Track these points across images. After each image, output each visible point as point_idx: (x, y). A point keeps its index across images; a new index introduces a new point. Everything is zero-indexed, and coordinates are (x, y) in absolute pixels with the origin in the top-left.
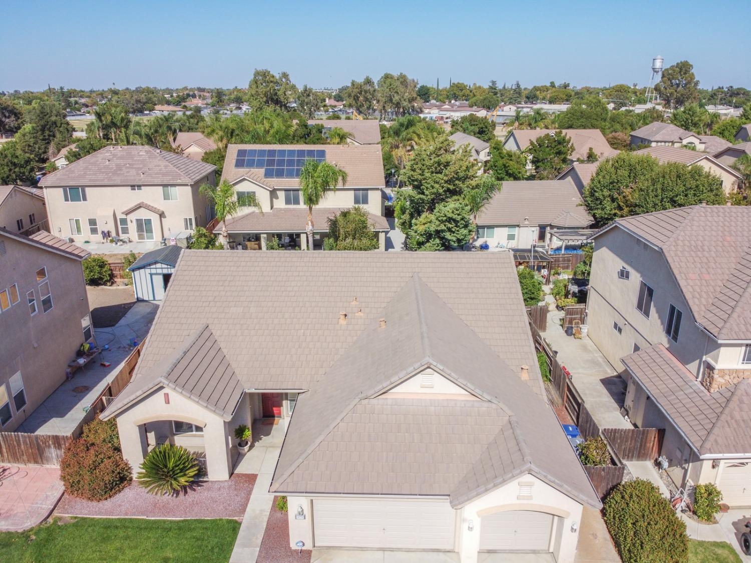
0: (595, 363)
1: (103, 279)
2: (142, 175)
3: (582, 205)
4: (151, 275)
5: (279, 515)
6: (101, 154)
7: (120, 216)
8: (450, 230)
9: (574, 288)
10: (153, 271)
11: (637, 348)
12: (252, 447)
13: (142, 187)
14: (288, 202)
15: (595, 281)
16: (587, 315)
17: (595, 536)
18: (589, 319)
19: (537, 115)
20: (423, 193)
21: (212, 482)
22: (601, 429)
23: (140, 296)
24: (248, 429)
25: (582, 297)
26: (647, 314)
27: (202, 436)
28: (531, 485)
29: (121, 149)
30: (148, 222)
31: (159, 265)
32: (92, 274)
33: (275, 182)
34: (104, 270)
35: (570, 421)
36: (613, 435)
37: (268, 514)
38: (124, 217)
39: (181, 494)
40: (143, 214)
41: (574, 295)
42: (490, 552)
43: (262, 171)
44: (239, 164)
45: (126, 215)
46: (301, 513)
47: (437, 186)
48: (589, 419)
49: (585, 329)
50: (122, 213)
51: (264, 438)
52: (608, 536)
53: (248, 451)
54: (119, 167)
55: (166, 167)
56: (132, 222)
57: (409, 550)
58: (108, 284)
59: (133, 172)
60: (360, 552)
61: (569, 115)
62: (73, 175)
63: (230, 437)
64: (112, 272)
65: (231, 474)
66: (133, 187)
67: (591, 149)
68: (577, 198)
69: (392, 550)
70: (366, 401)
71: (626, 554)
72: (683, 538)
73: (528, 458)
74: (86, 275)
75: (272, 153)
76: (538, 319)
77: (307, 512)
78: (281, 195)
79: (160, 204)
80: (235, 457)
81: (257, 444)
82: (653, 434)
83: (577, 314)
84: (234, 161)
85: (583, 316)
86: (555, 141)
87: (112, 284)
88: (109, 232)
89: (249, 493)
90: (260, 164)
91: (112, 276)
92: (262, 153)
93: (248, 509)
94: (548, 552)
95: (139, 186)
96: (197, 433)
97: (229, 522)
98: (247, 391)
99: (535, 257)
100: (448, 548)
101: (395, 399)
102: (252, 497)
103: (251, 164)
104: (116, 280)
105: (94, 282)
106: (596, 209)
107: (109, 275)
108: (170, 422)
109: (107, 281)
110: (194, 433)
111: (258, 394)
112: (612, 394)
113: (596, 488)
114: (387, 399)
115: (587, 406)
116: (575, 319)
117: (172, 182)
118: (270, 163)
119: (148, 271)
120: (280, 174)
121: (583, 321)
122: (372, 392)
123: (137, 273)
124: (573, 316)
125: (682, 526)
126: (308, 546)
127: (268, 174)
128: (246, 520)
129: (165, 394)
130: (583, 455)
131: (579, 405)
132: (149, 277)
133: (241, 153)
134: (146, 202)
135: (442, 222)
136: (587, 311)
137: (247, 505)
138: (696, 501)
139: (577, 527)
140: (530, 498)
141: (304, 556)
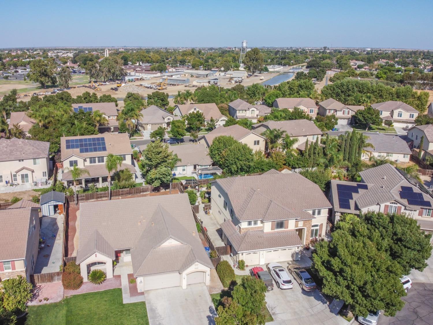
0: (214, 224)
2: (23, 154)
3: (208, 155)
4: (49, 206)
5: (131, 285)
6: (1, 144)
7: (13, 173)
10: (50, 204)
11: (225, 220)
14: (91, 162)
15: (213, 196)
17: (215, 277)
18: (212, 208)
22: (215, 247)
23: (44, 214)
28: (198, 265)
31: (52, 202)
35: (207, 246)
36: (218, 249)
37: (128, 285)
39: (101, 284)
41: (207, 198)
42: (189, 285)
43: (78, 150)
44: (68, 147)
45: (17, 173)
46: (141, 282)
48: (212, 244)
49: (211, 211)
50: (15, 172)
51: (118, 264)
52: (218, 277)
53: (115, 269)
54: (11, 151)
55: (33, 149)
56: (19, 176)
57: (169, 288)
65: (113, 276)
66: (20, 160)
67: (212, 118)
68: (206, 152)
69: (165, 288)
72: (234, 274)
73: (196, 258)
75: (81, 140)
76: (196, 210)
78: (88, 160)
79: (32, 167)
82: (229, 247)
83: (208, 206)
84: (65, 146)
89: (120, 280)
90: (77, 147)
92: (77, 141)
93: (122, 284)
94: (203, 283)
95: (23, 160)
97: (119, 288)
98: (115, 250)
99: (194, 183)
100: (179, 285)
102: (122, 281)
103: (73, 147)
112: (219, 234)
113: (214, 265)
115: (211, 240)
117: (38, 157)
118: (81, 145)
119: (47, 204)
120: (87, 151)
121: (210, 208)
123: (43, 206)
125: (233, 271)
126: (143, 291)
127: (82, 151)
128: (122, 287)
130: (211, 257)
131: (209, 240)
133: (68, 141)
136: (211, 205)
139: (209, 274)
140: (198, 268)
141: (142, 293)
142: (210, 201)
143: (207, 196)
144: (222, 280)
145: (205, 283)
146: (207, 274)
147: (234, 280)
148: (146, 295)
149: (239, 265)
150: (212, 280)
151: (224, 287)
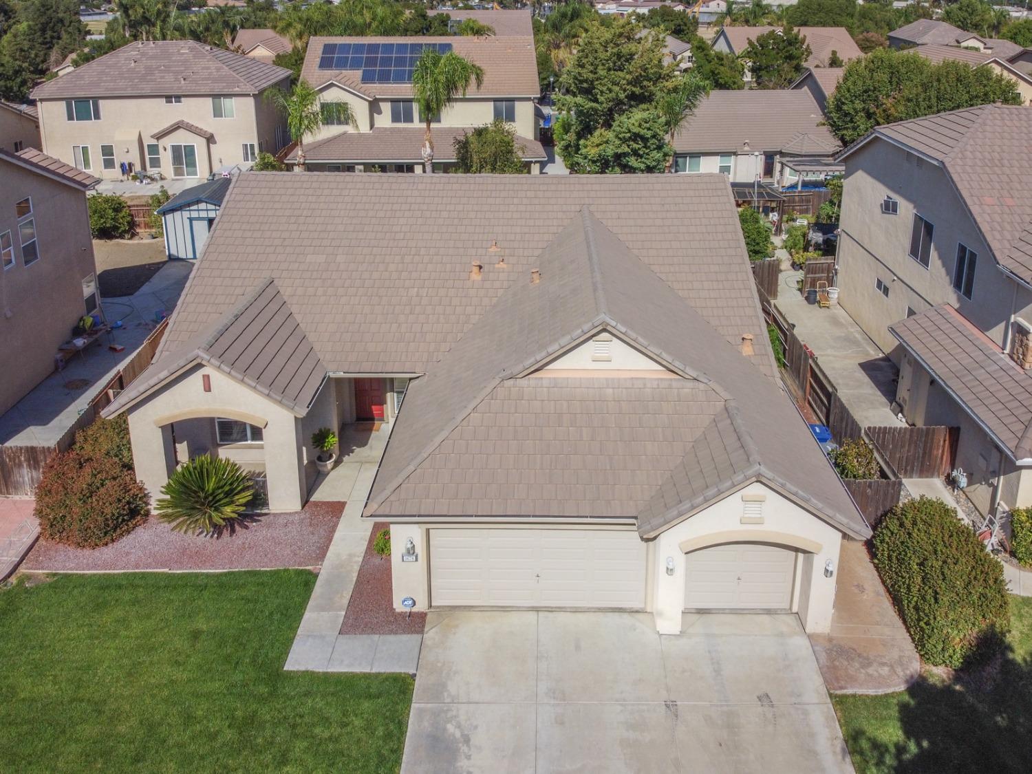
0: (850, 341)
1: (118, 228)
2: (183, 82)
3: (824, 124)
4: (191, 220)
5: (377, 561)
6: (125, 52)
7: (148, 141)
8: (635, 153)
9: (817, 237)
10: (195, 215)
11: (912, 313)
12: (337, 463)
13: (183, 99)
14: (396, 118)
16: (836, 273)
17: (862, 589)
18: (840, 277)
19: (757, 9)
20: (596, 101)
21: (275, 515)
22: (863, 426)
23: (174, 252)
24: (333, 433)
25: (829, 248)
26: (925, 261)
27: (261, 447)
28: (761, 500)
29: (153, 45)
30: (190, 150)
31: (202, 206)
32: (102, 221)
33: (378, 90)
34: (121, 215)
35: (816, 420)
37: (361, 559)
38: (154, 142)
39: (226, 533)
40: (182, 138)
42: (701, 612)
43: (358, 74)
44: (325, 63)
45: (158, 139)
46: (411, 551)
47: (616, 88)
48: (844, 414)
49: (835, 293)
50: (152, 137)
51: (357, 450)
52: (881, 589)
53: (332, 469)
54: (150, 71)
55: (218, 69)
56: (165, 150)
57: (576, 610)
58: (126, 236)
59: (169, 78)
60: (502, 613)
61: (802, 8)
62: (83, 82)
63: (304, 449)
64: (132, 219)
65: (305, 502)
66: (169, 98)
67: (835, 54)
68: (817, 116)
69: (550, 610)
70: (511, 382)
71: (911, 614)
74: (94, 222)
75: (373, 48)
76: (767, 280)
77: (420, 550)
78: (386, 108)
79: (209, 124)
80: (311, 478)
81: (346, 458)
82: (942, 435)
83: (822, 273)
84: (318, 60)
85: (831, 275)
86: (784, 41)
87: (133, 236)
88: (130, 165)
89: (333, 530)
90: (355, 64)
91: (132, 225)
92: (358, 48)
93: (329, 554)
94: (789, 612)
95: (178, 98)
96: (253, 443)
97: (299, 573)
98: (332, 375)
99: (761, 195)
100: (637, 605)
101: (555, 378)
102: (337, 535)
103: (342, 64)
104: (138, 230)
105: (106, 233)
106: (845, 128)
107: (128, 222)
108: (212, 420)
109: (125, 232)
110: (249, 442)
111: (350, 379)
112: (878, 384)
114: (542, 378)
115: (842, 396)
116: (820, 279)
117: (226, 91)
118: (371, 62)
119: (186, 214)
120: (384, 78)
121: (831, 280)
122: (520, 367)
123: (169, 217)
124: (817, 275)
126: (421, 607)
127: (367, 78)
128: (325, 570)
129: (204, 376)
131: (829, 396)
132: (187, 222)
133: (328, 49)
134: (186, 120)
135: (624, 140)
136: (837, 267)
137: (328, 548)
138: (1014, 535)
139: (834, 567)
140: (759, 522)
141: (415, 622)
145: (799, 619)
148: (431, 634)
150: (845, 601)
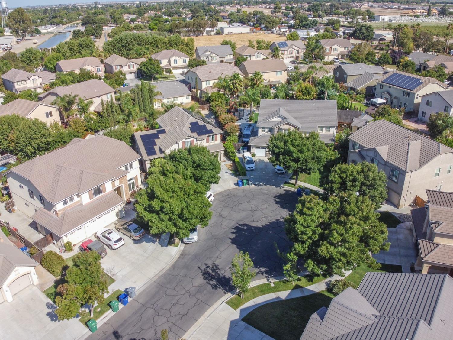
0: (24, 220)
11: (36, 210)
15: (12, 190)
17: (42, 273)
26: (34, 198)
28: (17, 270)
36: (37, 243)
41: (6, 194)
52: (46, 270)
72: (62, 259)
73: (14, 264)
82: (49, 236)
83: (10, 203)
94: (31, 284)
112: (34, 228)
113: (37, 261)
116: (10, 206)
130: (31, 255)
136: (14, 201)
142: (10, 196)
143: (5, 192)
144: (51, 271)
145: (33, 284)
146: (32, 274)
147: (64, 265)
149: (66, 248)
151: (56, 277)
